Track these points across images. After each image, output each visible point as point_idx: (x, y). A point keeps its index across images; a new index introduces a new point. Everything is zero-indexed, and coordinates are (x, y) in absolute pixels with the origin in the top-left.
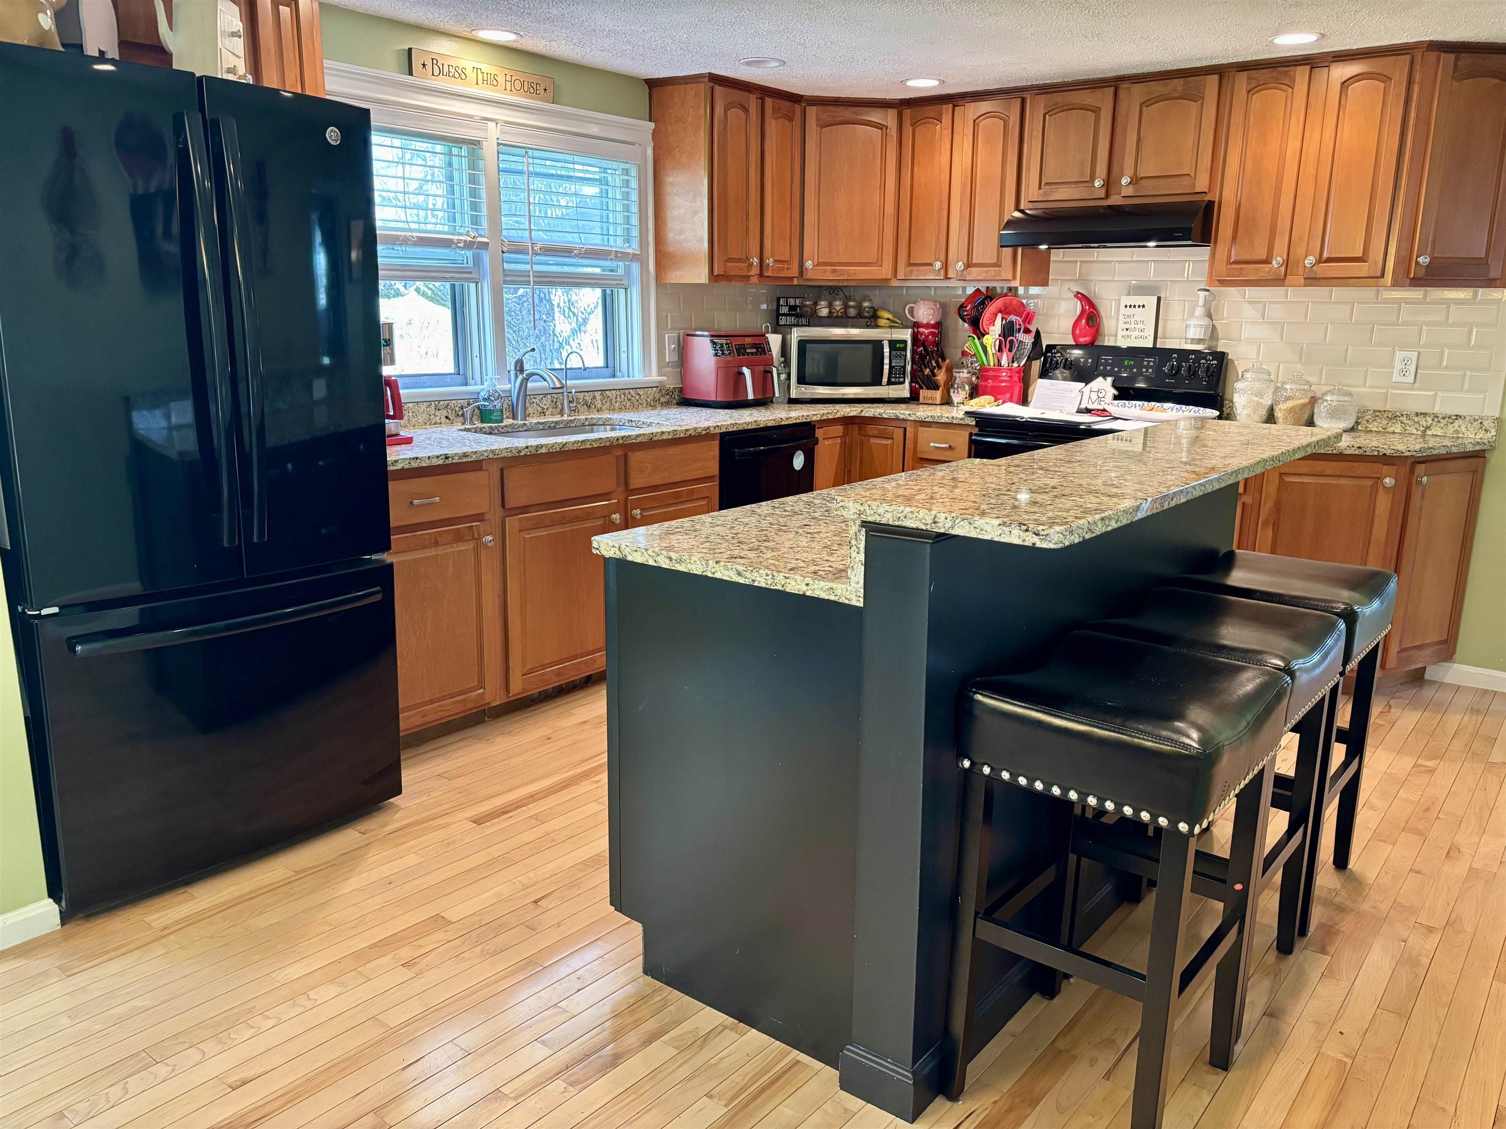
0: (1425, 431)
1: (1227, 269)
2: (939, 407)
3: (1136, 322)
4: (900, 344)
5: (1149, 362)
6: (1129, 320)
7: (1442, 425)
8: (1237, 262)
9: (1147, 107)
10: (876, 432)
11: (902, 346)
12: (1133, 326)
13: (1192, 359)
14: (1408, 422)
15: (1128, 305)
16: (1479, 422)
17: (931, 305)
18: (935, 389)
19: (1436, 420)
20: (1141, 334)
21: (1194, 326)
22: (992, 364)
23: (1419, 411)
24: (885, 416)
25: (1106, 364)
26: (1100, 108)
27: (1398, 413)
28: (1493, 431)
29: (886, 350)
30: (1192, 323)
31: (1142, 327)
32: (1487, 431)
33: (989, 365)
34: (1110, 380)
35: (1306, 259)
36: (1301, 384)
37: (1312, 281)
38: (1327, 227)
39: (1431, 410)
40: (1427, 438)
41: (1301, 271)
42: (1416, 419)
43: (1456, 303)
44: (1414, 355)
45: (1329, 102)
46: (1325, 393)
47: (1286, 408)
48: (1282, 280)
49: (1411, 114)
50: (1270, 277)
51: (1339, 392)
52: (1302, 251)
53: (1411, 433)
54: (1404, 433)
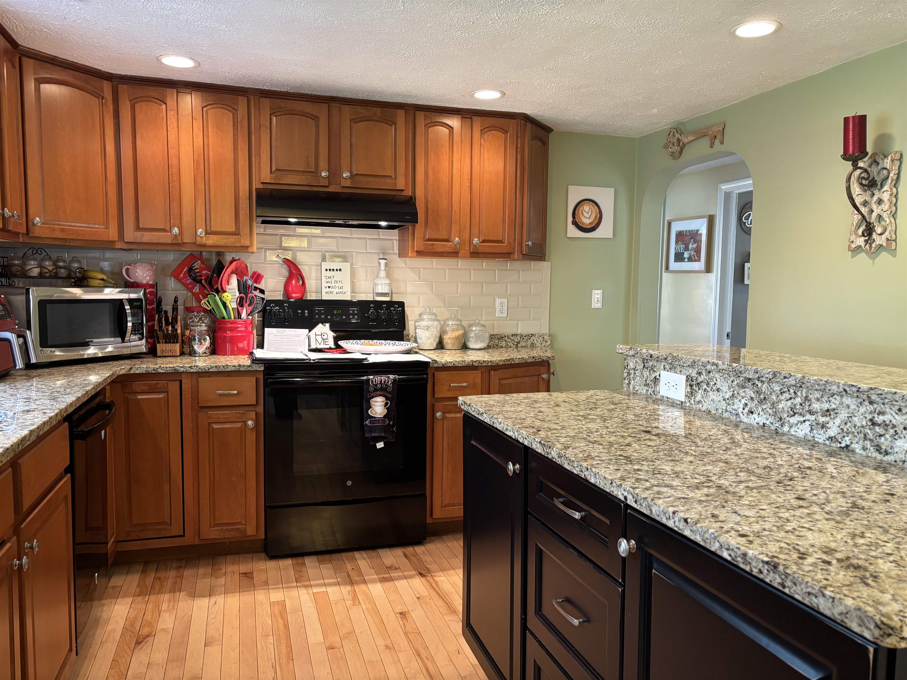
0: (517, 345)
1: (424, 244)
2: (178, 358)
3: (336, 282)
4: (137, 302)
5: (354, 311)
6: (330, 280)
7: (525, 340)
8: (429, 240)
9: (355, 123)
10: (146, 388)
11: (138, 304)
12: (333, 285)
13: (384, 307)
14: (508, 340)
15: (328, 269)
16: (542, 337)
17: (148, 267)
18: (174, 342)
19: (522, 338)
20: (340, 290)
21: (382, 284)
22: (233, 317)
23: (514, 333)
24: (160, 371)
25: (320, 314)
26: (318, 118)
27: (503, 336)
28: (549, 341)
29: (127, 307)
30: (380, 282)
31: (341, 285)
32: (546, 342)
33: (230, 318)
34: (328, 325)
35: (473, 240)
36: (457, 321)
37: (475, 254)
38: (481, 220)
39: (519, 332)
40: (519, 349)
41: (467, 248)
42: (512, 338)
43: (523, 270)
44: (505, 301)
45: (475, 141)
46: (470, 326)
47: (450, 338)
48: (458, 253)
49: (519, 156)
50: (451, 251)
51: (478, 324)
52: (466, 235)
53: (510, 347)
54: (507, 347)
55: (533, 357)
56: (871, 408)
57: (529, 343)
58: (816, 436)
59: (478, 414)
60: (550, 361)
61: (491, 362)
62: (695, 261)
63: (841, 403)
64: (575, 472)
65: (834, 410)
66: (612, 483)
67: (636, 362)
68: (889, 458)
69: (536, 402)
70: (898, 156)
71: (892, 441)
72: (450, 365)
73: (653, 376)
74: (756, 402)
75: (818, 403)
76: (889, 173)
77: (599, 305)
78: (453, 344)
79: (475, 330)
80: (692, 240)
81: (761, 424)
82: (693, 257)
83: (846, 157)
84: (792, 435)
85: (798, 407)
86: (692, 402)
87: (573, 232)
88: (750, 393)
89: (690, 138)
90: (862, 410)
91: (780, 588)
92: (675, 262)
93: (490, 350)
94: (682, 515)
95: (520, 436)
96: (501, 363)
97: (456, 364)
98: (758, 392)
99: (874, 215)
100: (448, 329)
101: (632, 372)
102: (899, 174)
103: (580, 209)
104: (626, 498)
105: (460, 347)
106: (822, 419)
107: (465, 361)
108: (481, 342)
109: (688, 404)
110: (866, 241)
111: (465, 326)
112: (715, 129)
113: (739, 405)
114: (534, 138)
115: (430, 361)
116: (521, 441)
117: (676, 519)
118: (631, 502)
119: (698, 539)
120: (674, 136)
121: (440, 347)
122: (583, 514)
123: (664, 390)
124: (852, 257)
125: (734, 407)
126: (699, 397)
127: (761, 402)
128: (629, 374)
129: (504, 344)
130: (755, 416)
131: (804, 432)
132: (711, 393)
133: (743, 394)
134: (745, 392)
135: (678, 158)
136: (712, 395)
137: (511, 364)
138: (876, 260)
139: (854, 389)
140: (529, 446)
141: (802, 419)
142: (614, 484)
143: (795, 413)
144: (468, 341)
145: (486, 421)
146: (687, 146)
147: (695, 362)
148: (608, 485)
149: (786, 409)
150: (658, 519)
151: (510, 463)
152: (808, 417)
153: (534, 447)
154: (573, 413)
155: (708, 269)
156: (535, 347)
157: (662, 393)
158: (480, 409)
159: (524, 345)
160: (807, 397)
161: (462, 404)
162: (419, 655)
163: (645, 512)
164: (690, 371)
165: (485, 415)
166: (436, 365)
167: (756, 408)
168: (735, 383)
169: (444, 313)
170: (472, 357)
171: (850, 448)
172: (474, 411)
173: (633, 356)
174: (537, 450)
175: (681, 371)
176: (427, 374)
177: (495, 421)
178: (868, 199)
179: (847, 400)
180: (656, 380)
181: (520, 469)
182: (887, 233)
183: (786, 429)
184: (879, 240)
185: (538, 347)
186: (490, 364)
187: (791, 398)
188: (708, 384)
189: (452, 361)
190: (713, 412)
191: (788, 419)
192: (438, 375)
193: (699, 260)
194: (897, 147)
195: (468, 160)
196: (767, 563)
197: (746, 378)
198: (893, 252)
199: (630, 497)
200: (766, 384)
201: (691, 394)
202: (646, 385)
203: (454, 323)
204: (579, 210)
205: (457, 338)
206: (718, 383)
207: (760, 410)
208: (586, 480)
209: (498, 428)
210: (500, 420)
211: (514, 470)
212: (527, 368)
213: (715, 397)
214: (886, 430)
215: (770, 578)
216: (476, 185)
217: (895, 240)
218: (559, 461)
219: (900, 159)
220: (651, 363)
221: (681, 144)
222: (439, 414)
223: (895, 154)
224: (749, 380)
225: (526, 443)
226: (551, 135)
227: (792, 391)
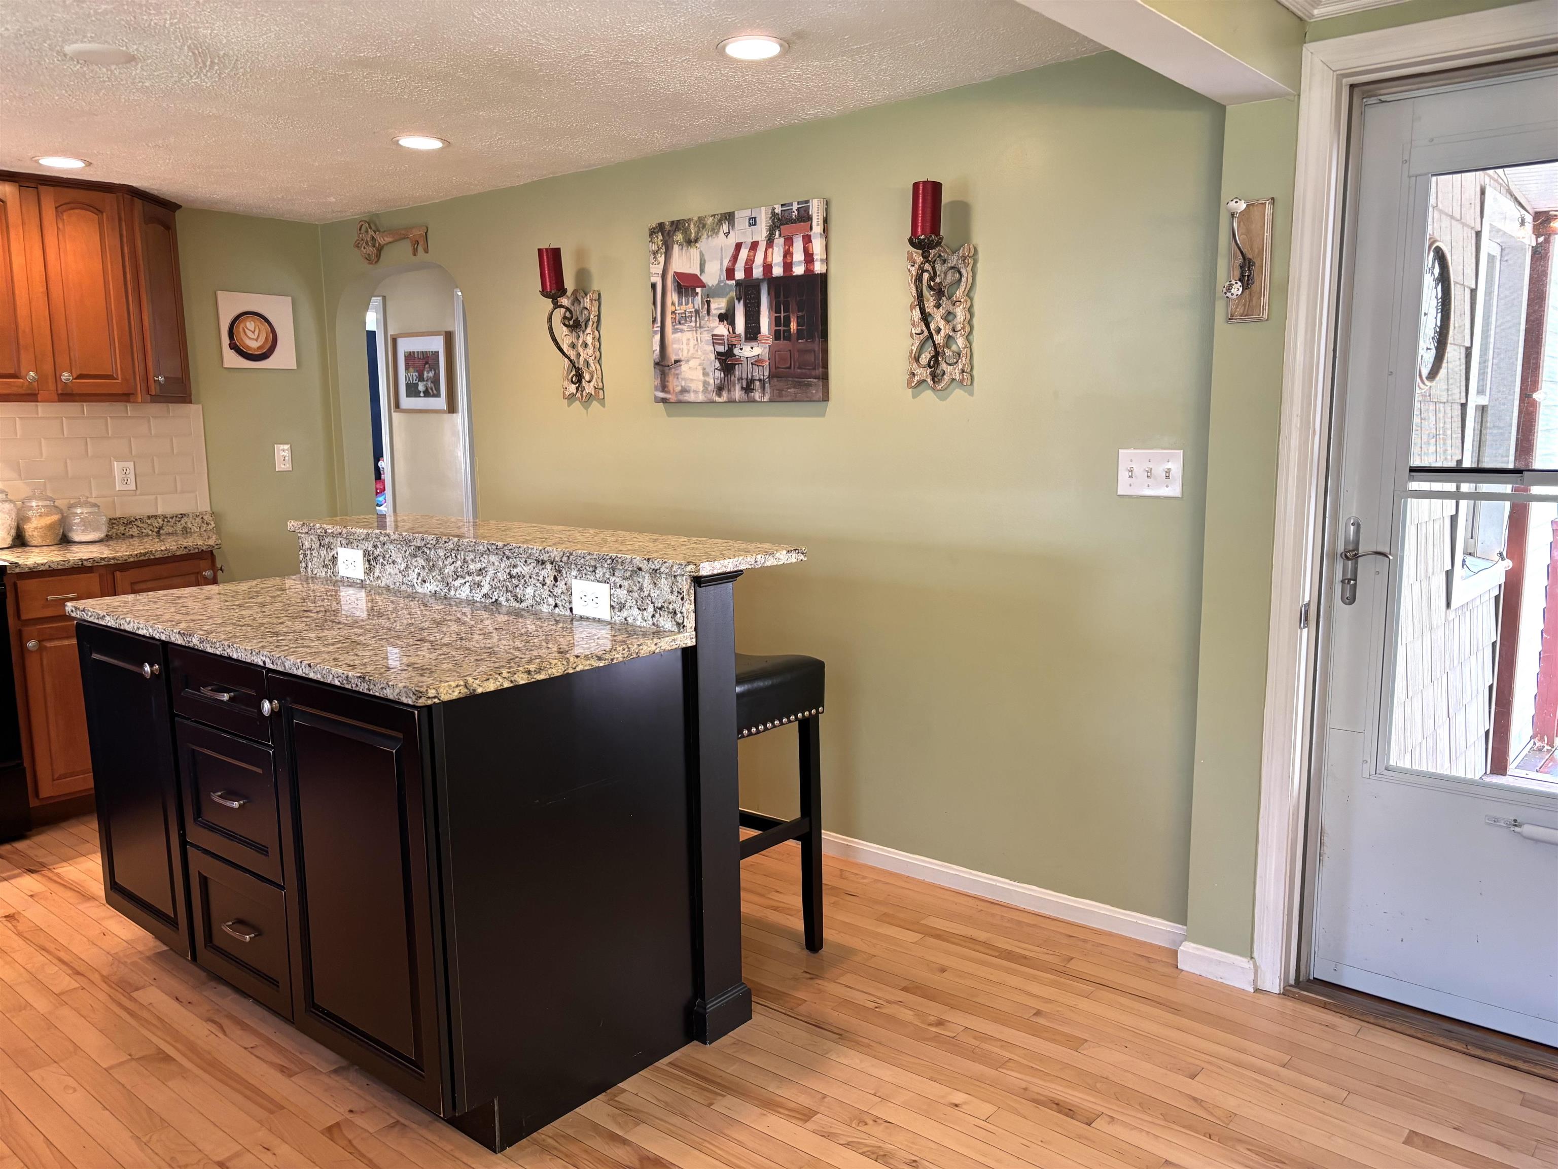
0: (159, 531)
7: (172, 524)
14: (142, 525)
16: (201, 517)
19: (166, 520)
23: (150, 514)
27: (132, 519)
28: (212, 523)
32: (207, 524)
35: (61, 375)
36: (46, 500)
37: (66, 396)
38: (71, 344)
39: (160, 512)
40: (162, 537)
41: (52, 386)
42: (149, 522)
43: (154, 417)
44: (131, 465)
45: (46, 223)
46: (71, 507)
47: (36, 528)
48: (35, 395)
49: (126, 249)
50: (24, 392)
51: (86, 504)
52: (48, 367)
53: (147, 535)
54: (141, 536)
55: (185, 548)
56: (507, 563)
57: (179, 527)
58: (475, 595)
59: (98, 618)
60: (214, 552)
61: (114, 558)
62: (434, 396)
63: (489, 562)
64: (218, 653)
65: (484, 568)
66: (251, 653)
67: (312, 540)
68: (524, 605)
69: (179, 597)
70: (596, 296)
71: (523, 590)
72: (42, 568)
73: (331, 554)
74: (427, 570)
75: (473, 564)
76: (590, 314)
77: (287, 466)
78: (44, 537)
79: (82, 513)
80: (427, 366)
81: (433, 592)
82: (430, 391)
83: (544, 293)
84: (457, 598)
85: (459, 570)
86: (371, 578)
87: (232, 359)
88: (421, 562)
89: (388, 239)
90: (503, 565)
91: (368, 692)
92: (407, 396)
93: (111, 543)
94: (306, 662)
95: (156, 632)
96: (132, 560)
97: (54, 566)
98: (428, 560)
99: (582, 359)
100: (30, 513)
101: (308, 552)
102: (599, 316)
103: (240, 328)
104: (264, 663)
105: (56, 542)
106: (477, 579)
107: (69, 561)
108: (95, 530)
109: (368, 582)
110: (577, 389)
111: (62, 507)
112: (417, 232)
113: (413, 576)
114: (149, 219)
115: (7, 564)
116: (157, 637)
117: (303, 667)
118: (269, 665)
119: (318, 677)
120: (367, 232)
121: (18, 542)
122: (232, 694)
123: (343, 570)
124: (569, 406)
125: (409, 579)
126: (377, 573)
127: (431, 570)
128: (305, 555)
129: (135, 531)
130: (427, 584)
131: (466, 593)
132: (387, 567)
133: (415, 564)
134: (416, 561)
135: (376, 262)
136: (389, 569)
137: (149, 559)
138: (590, 409)
139: (494, 547)
140: (168, 640)
141: (463, 581)
142: (254, 653)
143: (458, 576)
144: (71, 530)
145: (109, 624)
146: (385, 248)
147: (369, 535)
148: (249, 656)
149: (450, 573)
150: (290, 672)
151: (147, 664)
152: (468, 578)
153: (173, 639)
154: (227, 604)
155: (452, 408)
156: (191, 533)
157: (341, 574)
158: (100, 612)
159: (170, 531)
160: (464, 559)
161: (72, 611)
162: (44, 949)
163: (280, 669)
164: (366, 545)
165: (108, 618)
166: (17, 570)
167: (428, 576)
168: (408, 553)
169: (21, 489)
170: (78, 554)
171: (498, 602)
172: (91, 616)
173: (307, 533)
174: (176, 642)
175: (357, 546)
176: (4, 585)
177: (123, 622)
178: (575, 341)
179: (493, 558)
180: (334, 559)
181: (160, 669)
182: (594, 380)
183: (452, 593)
184: (589, 388)
185: (195, 533)
186: (112, 562)
187: (453, 563)
188: (384, 558)
189: (46, 561)
190: (392, 587)
191: (453, 583)
192: (23, 585)
193: (438, 395)
194: (595, 286)
195: (38, 252)
196: (360, 677)
197: (416, 547)
198: (602, 401)
199: (267, 661)
200: (433, 550)
201: (370, 570)
202: (325, 566)
203: (40, 504)
204: (238, 327)
205: (51, 527)
206: (393, 555)
207: (431, 578)
208: (230, 658)
209: (127, 629)
210: (128, 620)
211: (152, 671)
212: (177, 564)
213: (392, 571)
214: (519, 581)
215: (363, 688)
216: (56, 291)
217: (602, 389)
218: (201, 647)
219: (599, 299)
220: (327, 540)
221: (377, 245)
222: (31, 644)
223: (593, 294)
224: (419, 548)
225: (163, 638)
226: (178, 213)
227: (453, 555)
